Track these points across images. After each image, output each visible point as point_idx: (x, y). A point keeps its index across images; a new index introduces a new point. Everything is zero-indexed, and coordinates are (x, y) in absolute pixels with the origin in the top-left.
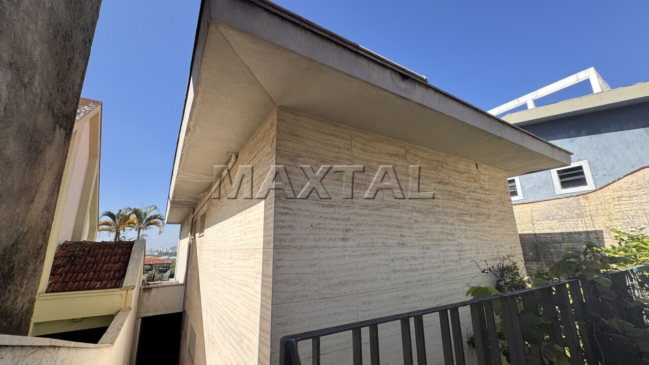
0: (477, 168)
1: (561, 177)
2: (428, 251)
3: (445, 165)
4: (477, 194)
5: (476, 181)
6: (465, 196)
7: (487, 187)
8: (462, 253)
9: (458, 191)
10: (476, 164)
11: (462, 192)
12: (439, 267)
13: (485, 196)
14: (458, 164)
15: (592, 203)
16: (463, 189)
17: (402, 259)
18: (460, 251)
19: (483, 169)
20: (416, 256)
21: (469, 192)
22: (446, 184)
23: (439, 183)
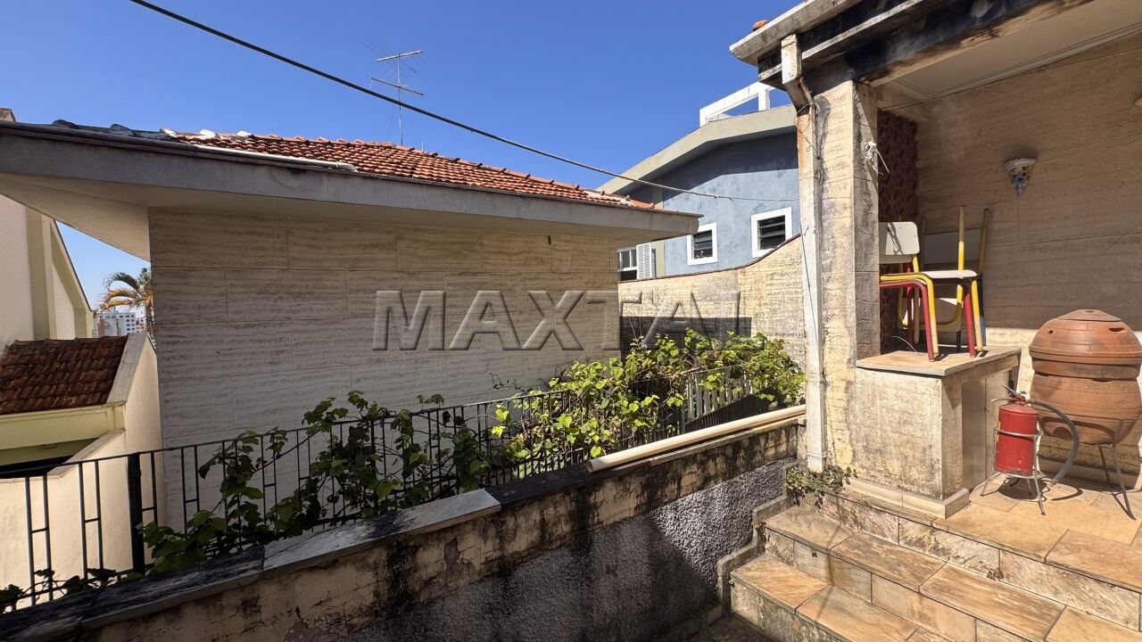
0: (550, 243)
1: (763, 231)
2: (425, 365)
3: (478, 248)
4: (540, 282)
5: (542, 262)
6: (514, 286)
7: (565, 269)
8: (492, 363)
9: (499, 282)
10: (549, 237)
11: (508, 283)
12: (443, 382)
13: (559, 282)
14: (509, 241)
15: (748, 280)
16: (513, 278)
17: (375, 377)
18: (489, 360)
19: (564, 244)
20: (401, 373)
21: (524, 280)
22: (475, 274)
23: (461, 274)
